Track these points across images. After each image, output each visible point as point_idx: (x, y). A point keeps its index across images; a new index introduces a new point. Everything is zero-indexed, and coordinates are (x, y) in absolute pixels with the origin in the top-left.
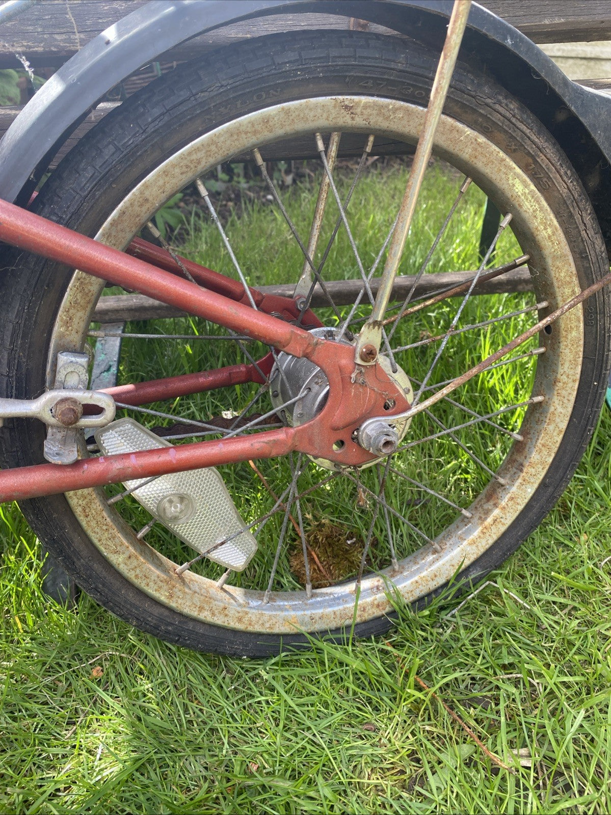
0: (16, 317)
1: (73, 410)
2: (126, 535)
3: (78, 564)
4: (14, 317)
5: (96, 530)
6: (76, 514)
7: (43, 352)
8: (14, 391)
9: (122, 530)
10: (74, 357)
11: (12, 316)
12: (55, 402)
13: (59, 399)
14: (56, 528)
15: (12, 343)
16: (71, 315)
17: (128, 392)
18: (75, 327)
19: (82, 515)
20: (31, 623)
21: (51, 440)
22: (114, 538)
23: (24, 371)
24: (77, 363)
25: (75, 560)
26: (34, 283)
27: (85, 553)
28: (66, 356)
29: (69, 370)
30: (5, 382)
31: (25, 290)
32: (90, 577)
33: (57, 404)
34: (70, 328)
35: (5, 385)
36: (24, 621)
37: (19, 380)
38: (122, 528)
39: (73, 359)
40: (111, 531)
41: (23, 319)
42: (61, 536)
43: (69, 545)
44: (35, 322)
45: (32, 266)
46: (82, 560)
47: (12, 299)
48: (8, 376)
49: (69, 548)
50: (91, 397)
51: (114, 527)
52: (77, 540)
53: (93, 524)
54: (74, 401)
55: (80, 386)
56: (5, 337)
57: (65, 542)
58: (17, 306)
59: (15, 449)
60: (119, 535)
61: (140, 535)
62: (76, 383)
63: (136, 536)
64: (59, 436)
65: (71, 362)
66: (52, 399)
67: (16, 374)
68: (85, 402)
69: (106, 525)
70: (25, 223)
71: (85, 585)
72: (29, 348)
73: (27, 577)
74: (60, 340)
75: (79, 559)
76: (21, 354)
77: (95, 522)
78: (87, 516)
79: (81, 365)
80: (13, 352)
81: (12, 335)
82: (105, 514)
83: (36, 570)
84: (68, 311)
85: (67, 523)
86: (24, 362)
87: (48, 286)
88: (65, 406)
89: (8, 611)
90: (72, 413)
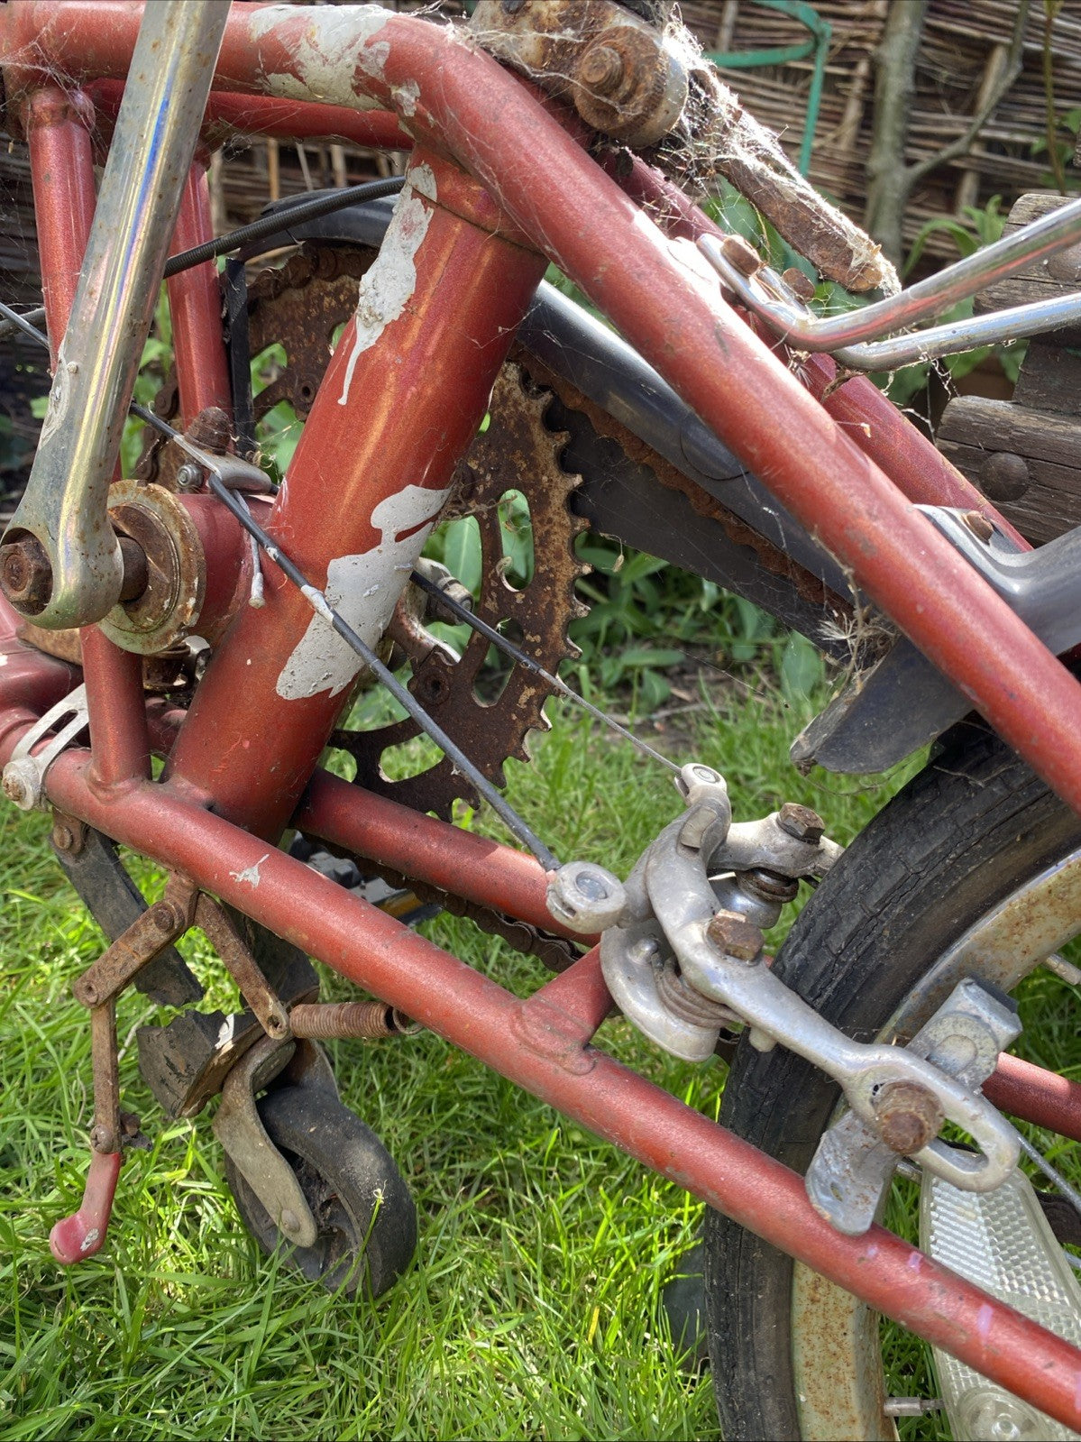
0: (922, 861)
1: (921, 1127)
2: (865, 1392)
3: (741, 1374)
4: (918, 858)
5: (814, 1339)
6: (796, 1280)
7: (931, 949)
8: (830, 990)
9: (865, 1375)
10: (992, 1009)
11: (915, 855)
12: (894, 1079)
13: (906, 1077)
14: (745, 1279)
15: (883, 903)
16: (1035, 914)
17: (1048, 1092)
18: (1027, 938)
19: (808, 1292)
20: (611, 1340)
21: (841, 1137)
22: (838, 1381)
23: (871, 965)
24: (988, 1026)
25: (741, 1363)
26: (1000, 819)
27: (766, 1362)
28: (975, 997)
29: (963, 1031)
30: (824, 964)
31: (972, 822)
32: (747, 1416)
33: (895, 1086)
34: (1016, 937)
35: (819, 970)
36: (604, 1324)
37: (851, 976)
38: (867, 1371)
39: (985, 1015)
40: (841, 1363)
41: (933, 874)
42: (744, 1299)
43: (748, 1327)
44: (953, 890)
45: (1015, 784)
46: (752, 1373)
47: (936, 823)
48: (837, 956)
49: (745, 1334)
50: (974, 1118)
51: (851, 1359)
52: (766, 1328)
53: (816, 1322)
54: (932, 1103)
55: (965, 1077)
56: (876, 886)
57: (745, 1314)
58: (936, 843)
59: (764, 1090)
60: (852, 1385)
61: (893, 1407)
62: (961, 1063)
63: (884, 1400)
64: (859, 1140)
65: (978, 1018)
66: (890, 1069)
67: (854, 963)
68: (954, 1119)
69: (839, 1345)
70: (1066, 718)
71: (728, 1420)
72: (910, 929)
73: (654, 1248)
74: (981, 948)
75: (748, 1367)
76: (887, 933)
77: (822, 1322)
78: (813, 1301)
79: (993, 1035)
80: (874, 921)
81: (894, 889)
82: (851, 1322)
83: (674, 1248)
84: (1033, 904)
85: (769, 1284)
86: (882, 950)
87: (1024, 837)
88: (907, 1106)
89: (593, 1283)
90: (916, 1132)
